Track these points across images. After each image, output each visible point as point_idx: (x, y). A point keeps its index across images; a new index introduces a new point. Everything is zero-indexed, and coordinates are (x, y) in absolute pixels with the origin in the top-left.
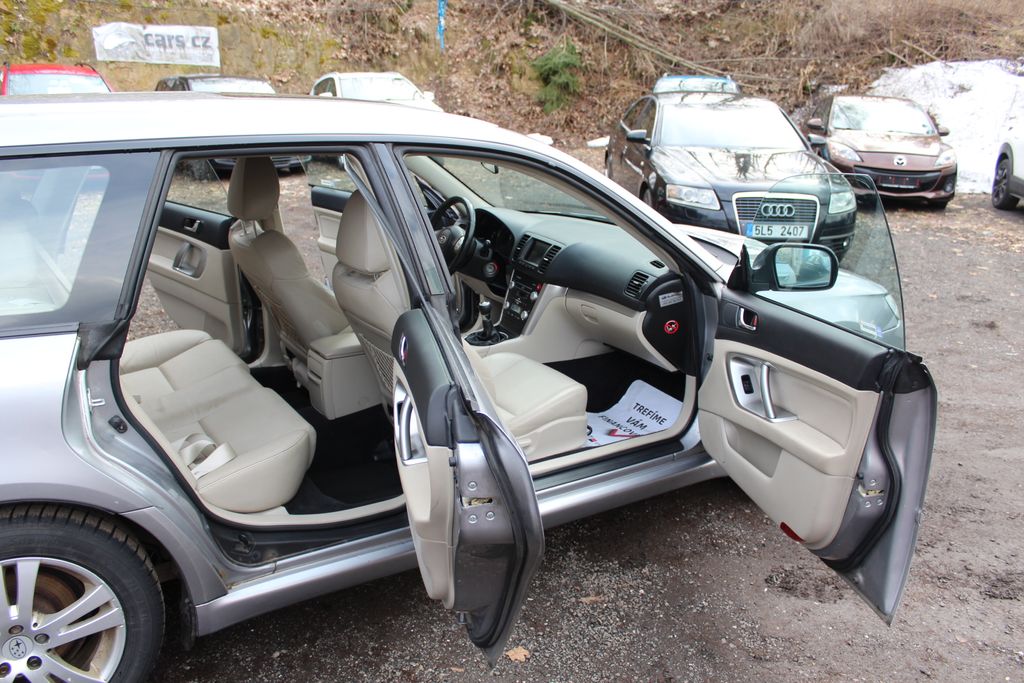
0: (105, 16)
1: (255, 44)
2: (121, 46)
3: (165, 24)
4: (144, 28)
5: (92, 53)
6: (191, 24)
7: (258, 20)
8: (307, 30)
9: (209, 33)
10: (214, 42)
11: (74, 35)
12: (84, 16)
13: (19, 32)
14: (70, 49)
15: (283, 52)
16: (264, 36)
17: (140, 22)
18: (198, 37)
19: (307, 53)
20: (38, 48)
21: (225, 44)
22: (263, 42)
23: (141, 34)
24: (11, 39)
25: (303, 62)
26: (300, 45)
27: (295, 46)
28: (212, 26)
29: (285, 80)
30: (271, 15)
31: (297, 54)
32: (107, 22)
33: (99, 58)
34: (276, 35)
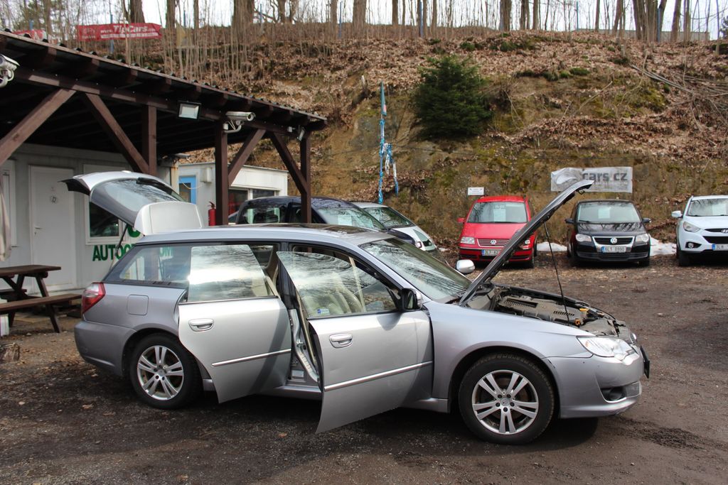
0: (561, 163)
1: (661, 176)
2: (567, 182)
3: (597, 167)
4: (583, 170)
5: (549, 187)
6: (615, 166)
7: (665, 160)
8: (705, 164)
9: (627, 171)
10: (630, 176)
11: (539, 177)
12: (547, 165)
13: (510, 177)
14: (536, 185)
15: (683, 181)
16: (668, 171)
17: (581, 166)
18: (618, 174)
19: (702, 181)
20: (518, 186)
21: (636, 177)
22: (667, 175)
23: (580, 174)
24: (504, 181)
25: (698, 188)
26: (697, 175)
27: (693, 176)
28: (629, 166)
29: (680, 201)
30: (676, 156)
31: (695, 182)
32: (561, 168)
33: (552, 190)
34: (678, 169)
